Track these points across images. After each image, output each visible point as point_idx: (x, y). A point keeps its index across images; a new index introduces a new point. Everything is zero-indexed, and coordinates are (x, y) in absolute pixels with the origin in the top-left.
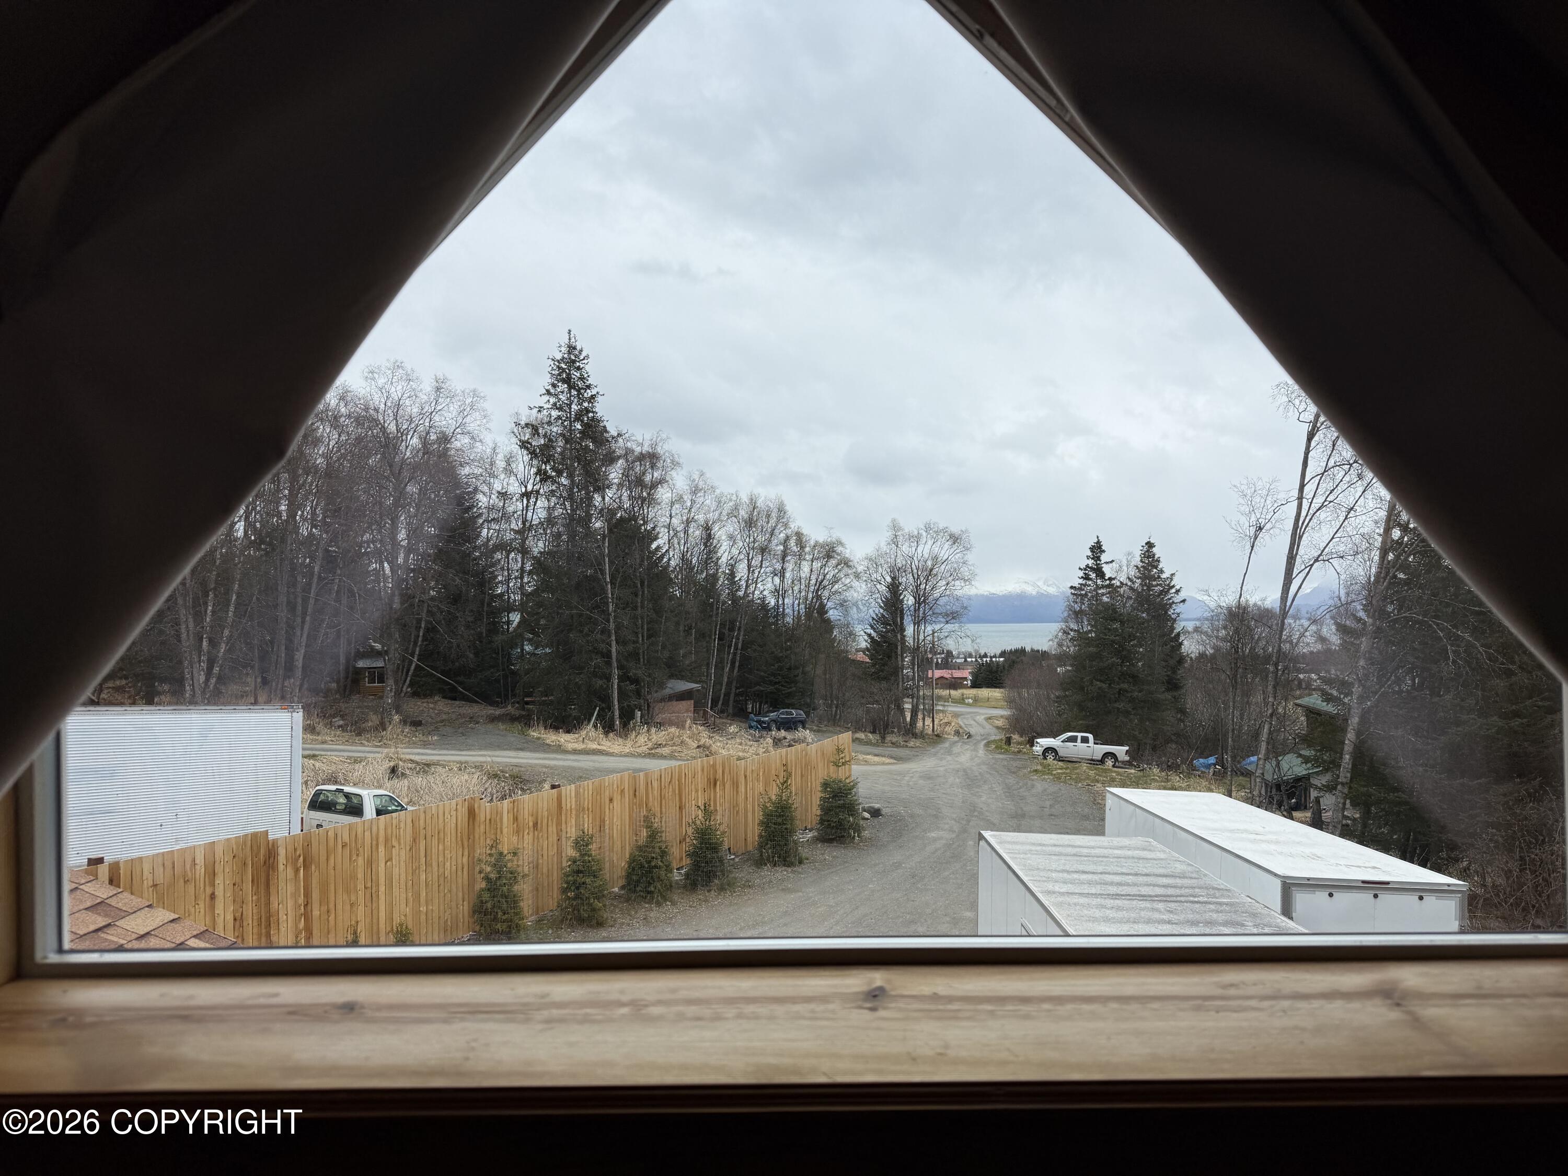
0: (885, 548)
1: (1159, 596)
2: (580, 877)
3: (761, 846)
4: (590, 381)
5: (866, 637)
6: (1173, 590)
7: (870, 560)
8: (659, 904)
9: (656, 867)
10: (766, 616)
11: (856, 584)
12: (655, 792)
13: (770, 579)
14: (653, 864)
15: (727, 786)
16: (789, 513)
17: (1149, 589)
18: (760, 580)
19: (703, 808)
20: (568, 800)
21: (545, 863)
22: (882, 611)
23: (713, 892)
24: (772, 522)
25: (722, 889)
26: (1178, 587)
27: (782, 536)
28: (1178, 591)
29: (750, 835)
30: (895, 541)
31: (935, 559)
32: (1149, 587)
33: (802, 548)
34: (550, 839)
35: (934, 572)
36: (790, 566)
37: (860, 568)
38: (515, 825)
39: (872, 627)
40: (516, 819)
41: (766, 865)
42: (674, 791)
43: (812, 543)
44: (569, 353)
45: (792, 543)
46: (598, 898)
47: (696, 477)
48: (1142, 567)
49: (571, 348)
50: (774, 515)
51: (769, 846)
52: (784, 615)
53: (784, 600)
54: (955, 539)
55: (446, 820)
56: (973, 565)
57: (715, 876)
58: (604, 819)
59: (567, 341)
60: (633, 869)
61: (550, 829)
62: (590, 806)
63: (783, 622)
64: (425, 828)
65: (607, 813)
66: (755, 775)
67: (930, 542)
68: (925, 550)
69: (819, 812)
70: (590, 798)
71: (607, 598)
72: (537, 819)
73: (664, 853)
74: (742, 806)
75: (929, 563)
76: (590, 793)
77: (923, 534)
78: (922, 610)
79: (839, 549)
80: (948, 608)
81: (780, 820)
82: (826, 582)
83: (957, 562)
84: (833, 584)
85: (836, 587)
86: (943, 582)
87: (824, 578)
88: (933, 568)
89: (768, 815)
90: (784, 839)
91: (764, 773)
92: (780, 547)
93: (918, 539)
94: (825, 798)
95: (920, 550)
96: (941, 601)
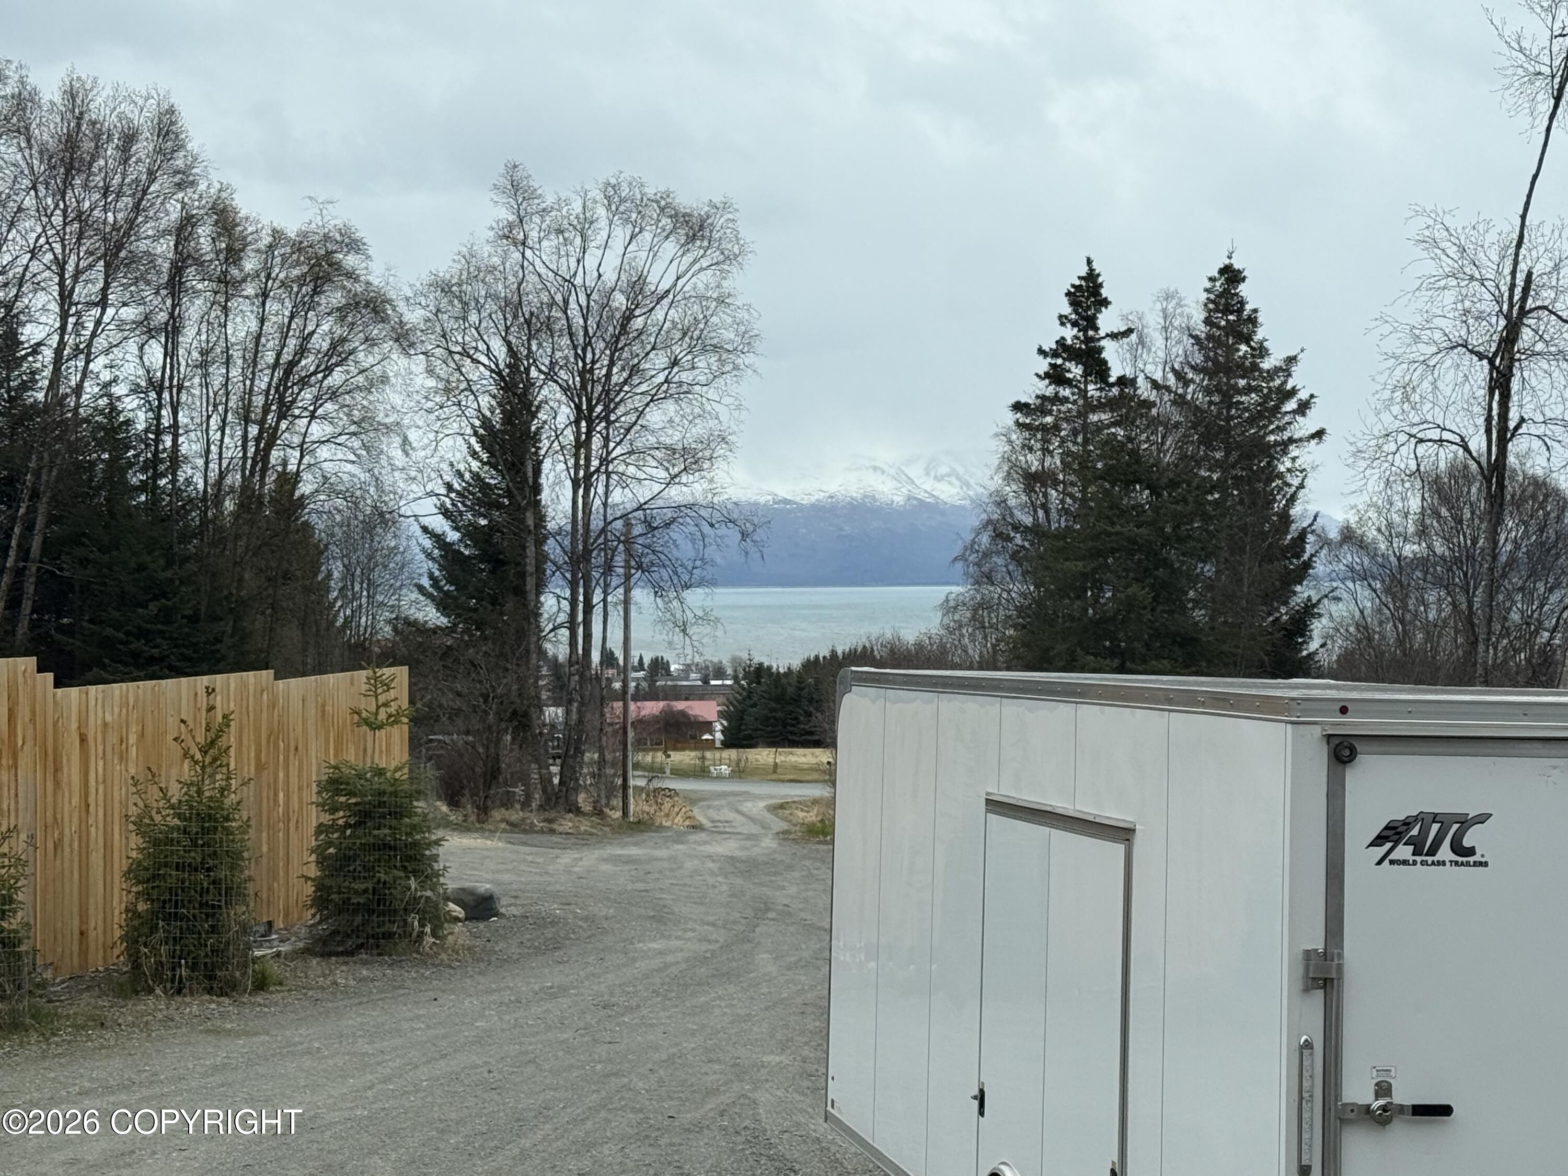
0: (489, 253)
1: (1252, 421)
3: (137, 932)
5: (428, 543)
6: (1291, 405)
7: (445, 288)
10: (117, 468)
11: (398, 363)
13: (132, 346)
16: (192, 146)
17: (1227, 401)
18: (101, 342)
22: (475, 465)
24: (139, 171)
26: (1303, 395)
27: (174, 212)
28: (1304, 407)
29: (95, 920)
30: (515, 235)
31: (637, 287)
32: (1227, 394)
33: (233, 255)
35: (638, 323)
36: (194, 309)
37: (414, 317)
39: (446, 513)
41: (151, 991)
43: (263, 238)
45: (204, 233)
48: (1209, 337)
50: (143, 148)
51: (161, 934)
52: (176, 459)
53: (175, 413)
54: (693, 230)
56: (748, 307)
63: (174, 481)
66: (113, 739)
67: (621, 234)
69: (313, 871)
74: (70, 825)
75: (620, 301)
77: (601, 212)
78: (597, 442)
79: (350, 261)
80: (673, 437)
81: (196, 857)
82: (309, 363)
83: (701, 298)
84: (329, 370)
85: (337, 378)
86: (660, 360)
87: (302, 351)
88: (628, 317)
89: (156, 843)
90: (211, 911)
91: (142, 736)
92: (165, 248)
93: (584, 227)
94: (332, 827)
95: (591, 261)
96: (655, 417)
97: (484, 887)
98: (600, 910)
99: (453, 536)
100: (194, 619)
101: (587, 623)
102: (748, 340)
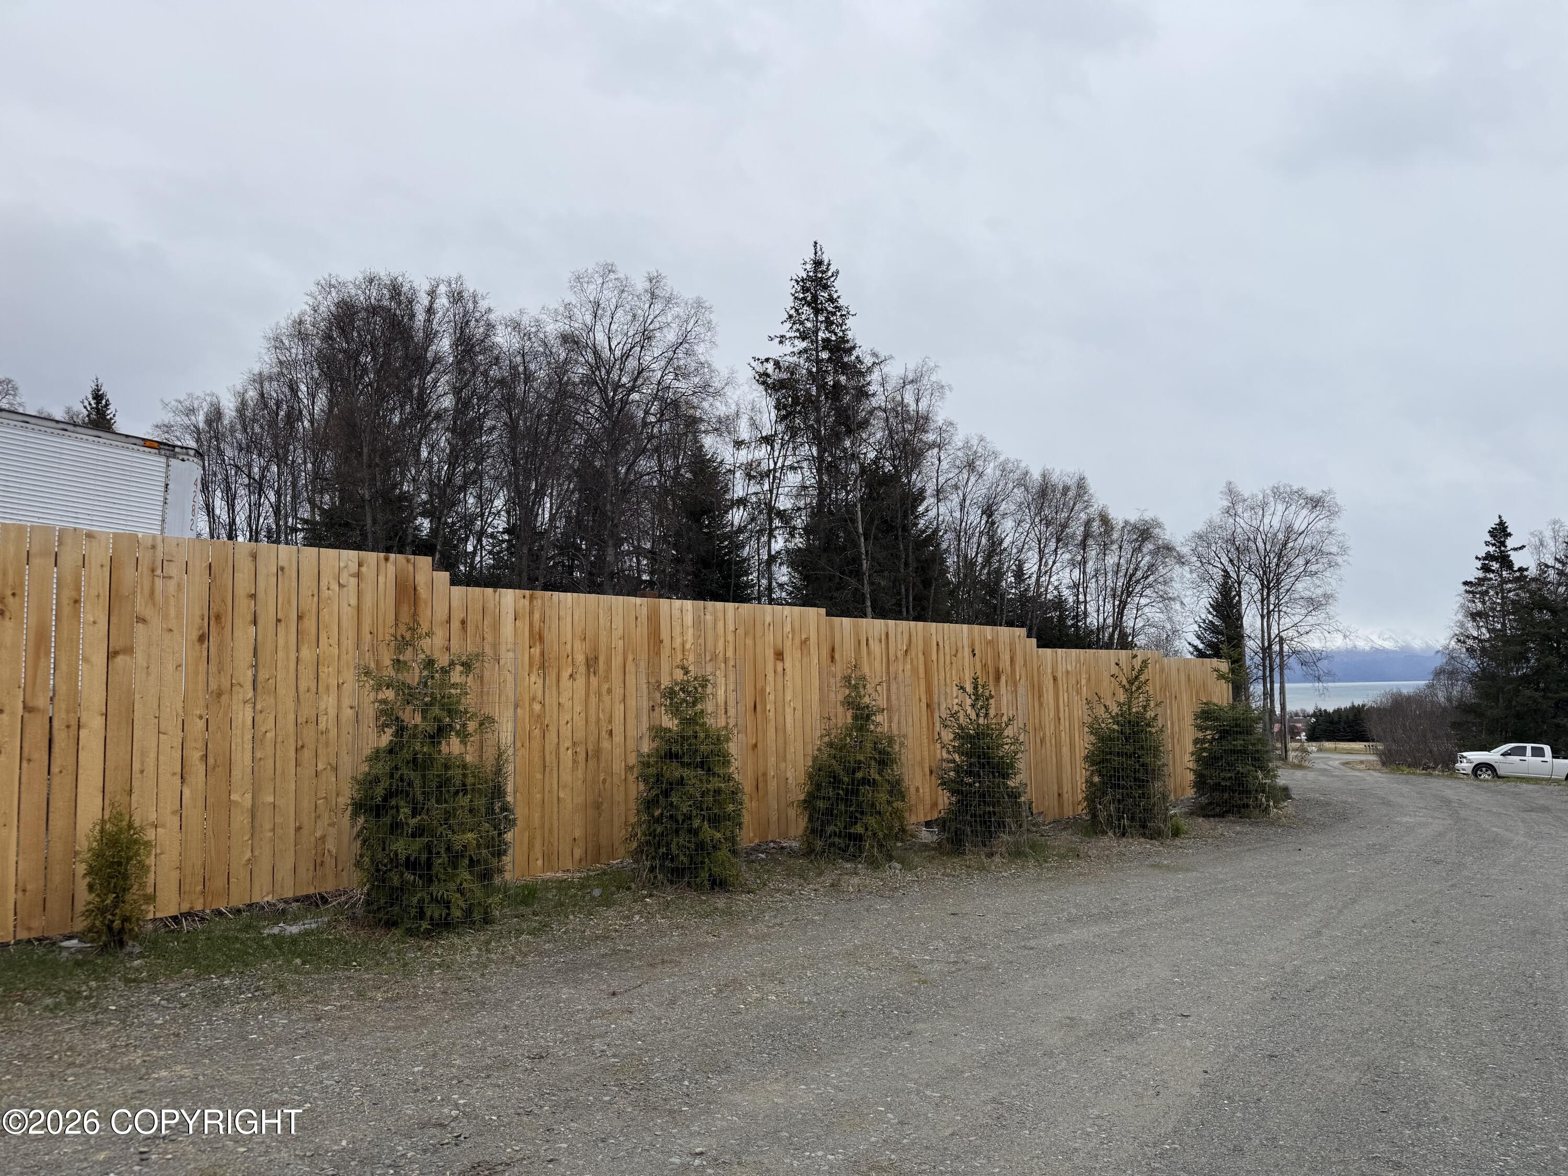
0: (1217, 520)
2: (675, 771)
3: (1094, 795)
4: (841, 302)
5: (1191, 649)
7: (1200, 537)
8: (874, 864)
9: (865, 781)
10: (1062, 619)
11: (1178, 571)
12: (877, 664)
13: (1068, 570)
14: (859, 775)
15: (1021, 690)
16: (1091, 491)
18: (1055, 569)
19: (969, 688)
20: (677, 630)
21: (618, 752)
22: (1210, 617)
23: (997, 859)
24: (1069, 502)
25: (1017, 853)
27: (1083, 516)
29: (1067, 787)
30: (1230, 512)
31: (1289, 529)
33: (1108, 532)
34: (631, 702)
35: (1290, 545)
36: (1092, 554)
37: (1185, 550)
38: (536, 651)
39: (1199, 637)
40: (537, 637)
41: (1104, 833)
42: (915, 670)
43: (1121, 524)
44: (815, 272)
45: (1096, 524)
46: (715, 821)
47: (974, 442)
49: (818, 263)
50: (1071, 494)
51: (1109, 797)
52: (1086, 614)
53: (1085, 596)
54: (1315, 503)
55: (325, 593)
56: (1343, 535)
57: (1001, 825)
58: (763, 690)
59: (813, 256)
60: (818, 786)
61: (631, 679)
62: (730, 654)
63: (1085, 623)
64: (253, 596)
65: (770, 677)
66: (1072, 680)
67: (1281, 508)
68: (1274, 520)
69: (1194, 766)
70: (730, 638)
71: (860, 554)
72: (596, 649)
73: (885, 759)
74: (1049, 729)
75: (1281, 536)
76: (731, 627)
77: (1272, 499)
78: (1272, 599)
79: (1157, 531)
80: (1307, 594)
81: (1130, 748)
82: (1139, 574)
83: (1319, 532)
84: (1148, 577)
85: (1151, 578)
86: (1300, 561)
87: (1136, 569)
88: (1285, 544)
89: (1102, 739)
90: (1142, 784)
91: (1089, 680)
92: (1080, 532)
93: (1264, 506)
94: (1203, 741)
95: (1266, 521)
96: (1299, 586)
99: (1201, 646)
101: (1271, 676)
102: (1344, 550)
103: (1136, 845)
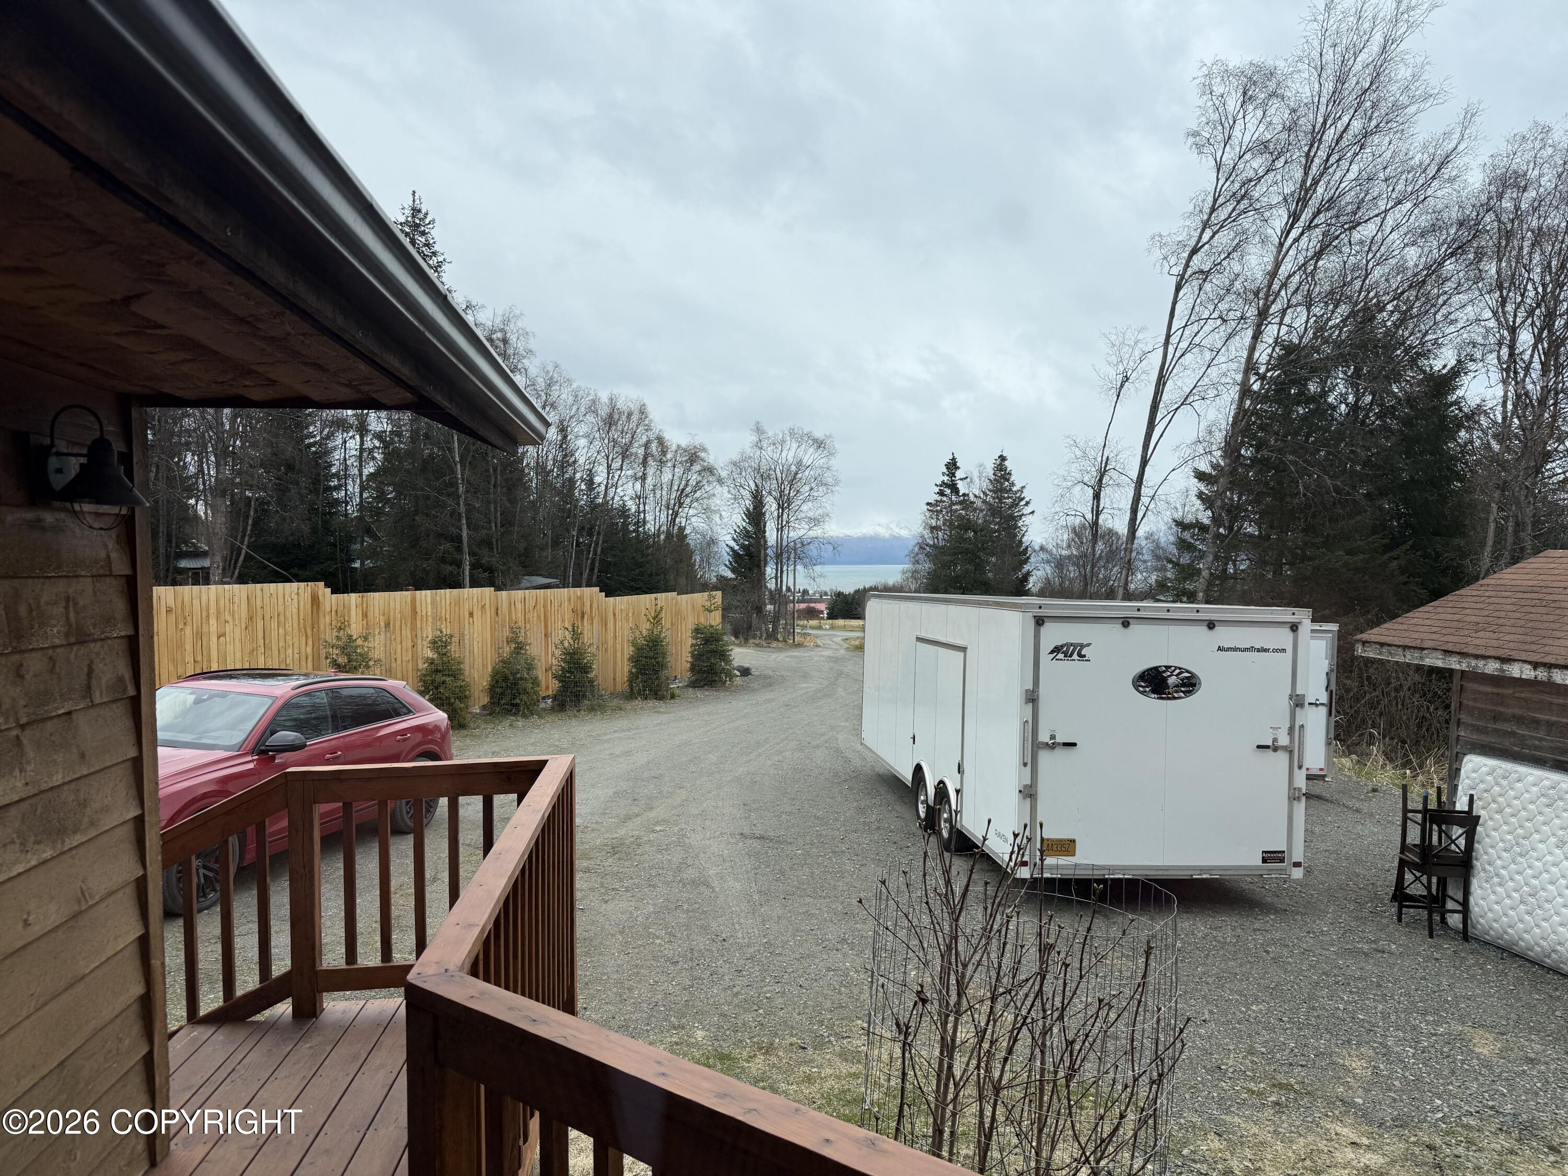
0: (749, 451)
1: (1010, 508)
2: (439, 678)
3: (633, 678)
4: (437, 248)
5: (728, 550)
6: (1023, 503)
7: (735, 464)
8: (524, 716)
9: (521, 679)
10: (625, 525)
11: (718, 490)
12: (519, 615)
13: (630, 484)
14: (519, 676)
15: (596, 621)
16: (651, 417)
17: (1001, 502)
18: (620, 483)
19: (570, 628)
20: (424, 606)
21: (399, 668)
22: (744, 524)
23: (582, 712)
24: (633, 425)
25: (592, 709)
26: (1027, 499)
27: (644, 439)
28: (1027, 503)
29: (618, 675)
30: (758, 445)
31: (799, 464)
32: (1001, 499)
33: (664, 453)
34: (404, 644)
35: (799, 476)
36: (651, 471)
37: (724, 474)
38: (365, 622)
39: (734, 540)
40: (365, 615)
41: (637, 698)
42: (539, 617)
43: (674, 447)
44: (413, 216)
45: (654, 446)
46: (460, 699)
48: (995, 480)
49: (416, 211)
50: (635, 418)
51: (640, 679)
52: (645, 522)
53: (644, 506)
54: (819, 444)
55: (287, 603)
56: (837, 471)
57: (584, 696)
58: (463, 634)
59: (411, 203)
60: (497, 682)
61: (404, 633)
62: (448, 616)
63: (644, 529)
64: (262, 608)
65: (467, 627)
66: (624, 615)
67: (795, 445)
68: (789, 455)
69: (690, 659)
70: (448, 608)
71: (457, 478)
72: (389, 619)
73: (530, 667)
74: (610, 643)
75: (793, 468)
76: (448, 602)
77: (788, 438)
78: (785, 516)
79: (702, 455)
80: (811, 514)
81: (651, 654)
82: (688, 489)
83: (822, 467)
84: (695, 492)
85: (698, 494)
86: (807, 488)
87: (687, 485)
88: (796, 474)
89: (638, 649)
90: (656, 672)
91: (634, 613)
92: (641, 451)
93: (783, 443)
94: (696, 645)
95: (784, 455)
96: (804, 508)
97: (746, 665)
98: (786, 674)
99: (737, 548)
100: (651, 575)
101: (781, 577)
102: (837, 482)
103: (651, 703)
